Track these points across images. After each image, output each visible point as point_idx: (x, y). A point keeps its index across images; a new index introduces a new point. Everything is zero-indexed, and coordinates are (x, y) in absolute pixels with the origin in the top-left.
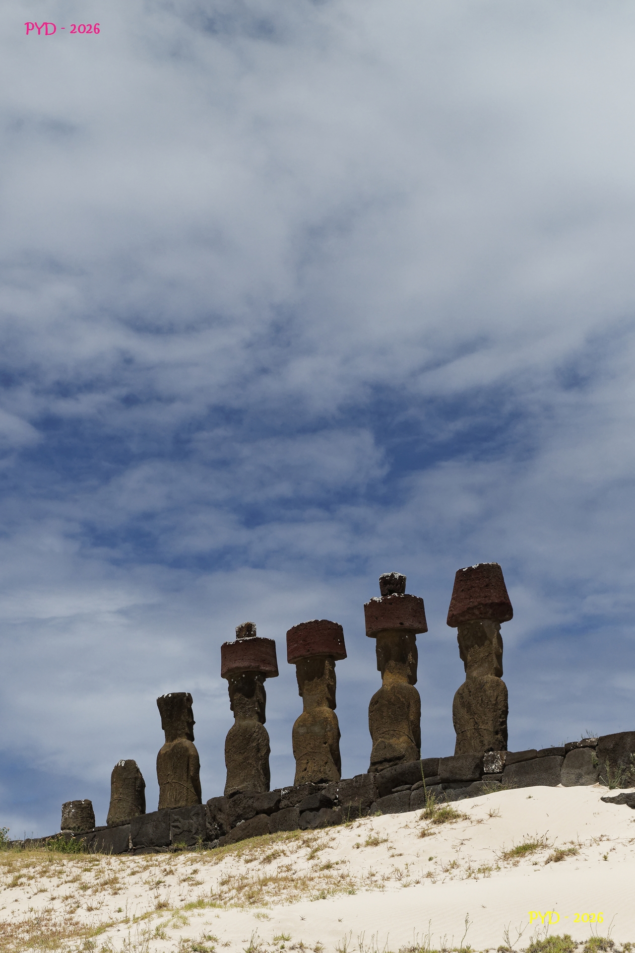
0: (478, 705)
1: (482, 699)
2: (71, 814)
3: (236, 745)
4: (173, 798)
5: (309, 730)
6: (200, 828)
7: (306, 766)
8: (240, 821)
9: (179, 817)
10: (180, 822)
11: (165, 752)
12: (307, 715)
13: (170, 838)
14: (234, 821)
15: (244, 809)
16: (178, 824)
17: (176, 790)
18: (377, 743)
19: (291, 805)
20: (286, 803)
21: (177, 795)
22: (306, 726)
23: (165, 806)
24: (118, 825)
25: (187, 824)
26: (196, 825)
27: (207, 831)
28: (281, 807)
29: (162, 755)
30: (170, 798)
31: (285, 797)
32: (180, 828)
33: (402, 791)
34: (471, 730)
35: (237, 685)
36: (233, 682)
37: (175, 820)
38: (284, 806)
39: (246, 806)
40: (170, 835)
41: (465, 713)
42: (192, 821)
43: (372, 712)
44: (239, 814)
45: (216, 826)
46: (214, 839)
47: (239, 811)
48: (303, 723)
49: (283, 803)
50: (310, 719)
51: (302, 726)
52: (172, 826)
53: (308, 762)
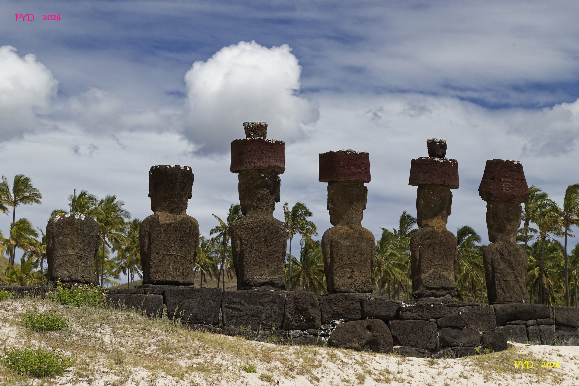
3: (261, 237)
4: (179, 272)
5: (355, 245)
6: (274, 316)
7: (351, 275)
8: (338, 318)
9: (240, 300)
10: (242, 305)
11: (168, 223)
12: (352, 231)
13: (220, 318)
14: (329, 318)
15: (345, 309)
16: (239, 306)
17: (183, 264)
18: (430, 272)
19: (420, 318)
20: (413, 315)
21: (184, 271)
22: (351, 240)
23: (170, 279)
24: (139, 293)
25: (255, 309)
26: (268, 312)
27: (286, 320)
28: (406, 318)
29: (163, 224)
30: (174, 270)
31: (408, 309)
32: (242, 311)
33: (520, 324)
34: (513, 281)
35: (267, 181)
36: (264, 178)
37: (234, 302)
38: (409, 317)
39: (351, 308)
40: (220, 314)
41: (507, 267)
42: (262, 307)
43: (422, 245)
44: (337, 312)
45: (301, 318)
46: (292, 329)
47: (338, 310)
48: (348, 236)
49: (409, 314)
50: (356, 235)
51: (345, 239)
52: (227, 307)
53: (353, 271)
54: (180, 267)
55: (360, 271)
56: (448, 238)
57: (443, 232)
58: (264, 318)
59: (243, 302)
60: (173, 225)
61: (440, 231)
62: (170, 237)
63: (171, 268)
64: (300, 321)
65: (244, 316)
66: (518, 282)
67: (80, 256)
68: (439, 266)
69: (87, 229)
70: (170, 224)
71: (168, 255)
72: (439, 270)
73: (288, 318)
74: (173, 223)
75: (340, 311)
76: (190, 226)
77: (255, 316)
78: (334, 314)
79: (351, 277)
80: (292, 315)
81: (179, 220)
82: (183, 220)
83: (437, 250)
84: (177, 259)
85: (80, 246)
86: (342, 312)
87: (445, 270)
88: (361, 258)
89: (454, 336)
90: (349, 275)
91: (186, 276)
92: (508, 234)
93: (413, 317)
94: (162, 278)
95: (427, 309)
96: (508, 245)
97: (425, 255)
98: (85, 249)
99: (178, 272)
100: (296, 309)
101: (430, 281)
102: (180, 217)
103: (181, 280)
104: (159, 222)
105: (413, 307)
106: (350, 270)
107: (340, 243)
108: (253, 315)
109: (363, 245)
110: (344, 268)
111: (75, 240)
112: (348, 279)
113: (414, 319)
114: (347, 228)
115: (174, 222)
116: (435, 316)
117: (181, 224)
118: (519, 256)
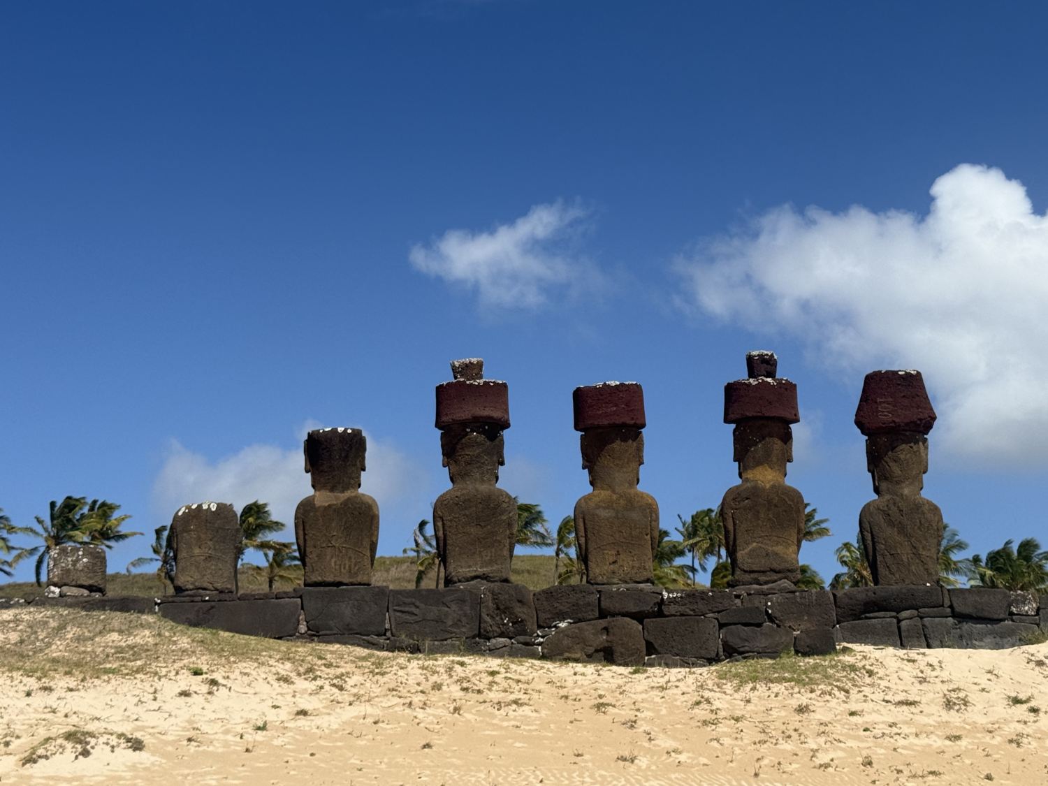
0: (916, 528)
1: (920, 522)
2: (79, 566)
4: (344, 568)
5: (620, 516)
6: (464, 619)
7: (615, 559)
8: (563, 619)
9: (414, 600)
10: (417, 607)
11: (327, 504)
12: (615, 497)
13: (387, 626)
14: (548, 618)
15: (574, 605)
16: (413, 609)
17: (350, 558)
18: (750, 547)
19: (692, 613)
20: (680, 609)
21: (353, 566)
22: (614, 509)
23: (330, 579)
24: (267, 598)
25: (436, 612)
26: (455, 615)
27: (482, 625)
28: (669, 614)
29: (319, 507)
30: (337, 567)
31: (673, 601)
32: (416, 615)
33: (884, 617)
34: (907, 554)
36: (470, 433)
37: (404, 603)
38: (673, 613)
39: (582, 603)
40: (387, 621)
41: (896, 534)
42: (447, 609)
43: (736, 509)
45: (505, 621)
46: (494, 638)
47: (561, 608)
48: (609, 505)
49: (673, 609)
50: (622, 502)
51: (604, 508)
52: (395, 610)
53: (618, 553)
54: (347, 562)
55: (630, 552)
56: (782, 496)
57: (773, 487)
58: (450, 623)
59: (418, 603)
60: (334, 507)
61: (768, 486)
62: (331, 523)
63: (333, 564)
64: (504, 624)
65: (420, 621)
66: (918, 555)
67: (209, 557)
68: (766, 538)
69: (218, 522)
70: (330, 506)
71: (329, 547)
72: (766, 544)
73: (486, 622)
74: (332, 505)
75: (564, 609)
76: (359, 508)
77: (437, 622)
78: (556, 613)
79: (615, 562)
80: (492, 617)
81: (342, 500)
82: (349, 499)
83: (761, 515)
84: (341, 552)
85: (210, 543)
86: (568, 609)
87: (778, 543)
88: (631, 533)
89: (745, 638)
90: (612, 559)
91: (356, 574)
92: (898, 483)
93: (680, 611)
94: (320, 578)
95: (703, 599)
96: (898, 499)
97: (742, 523)
98: (217, 547)
99: (342, 570)
100: (498, 608)
101: (750, 561)
102: (343, 496)
103: (346, 580)
104: (314, 504)
105: (681, 597)
106: (614, 552)
107: (597, 515)
108: (433, 620)
109: (635, 515)
110: (604, 550)
111: (203, 536)
112: (610, 564)
113: (682, 615)
114: (608, 493)
115: (335, 503)
116: (716, 609)
117: (345, 505)
118: (920, 516)
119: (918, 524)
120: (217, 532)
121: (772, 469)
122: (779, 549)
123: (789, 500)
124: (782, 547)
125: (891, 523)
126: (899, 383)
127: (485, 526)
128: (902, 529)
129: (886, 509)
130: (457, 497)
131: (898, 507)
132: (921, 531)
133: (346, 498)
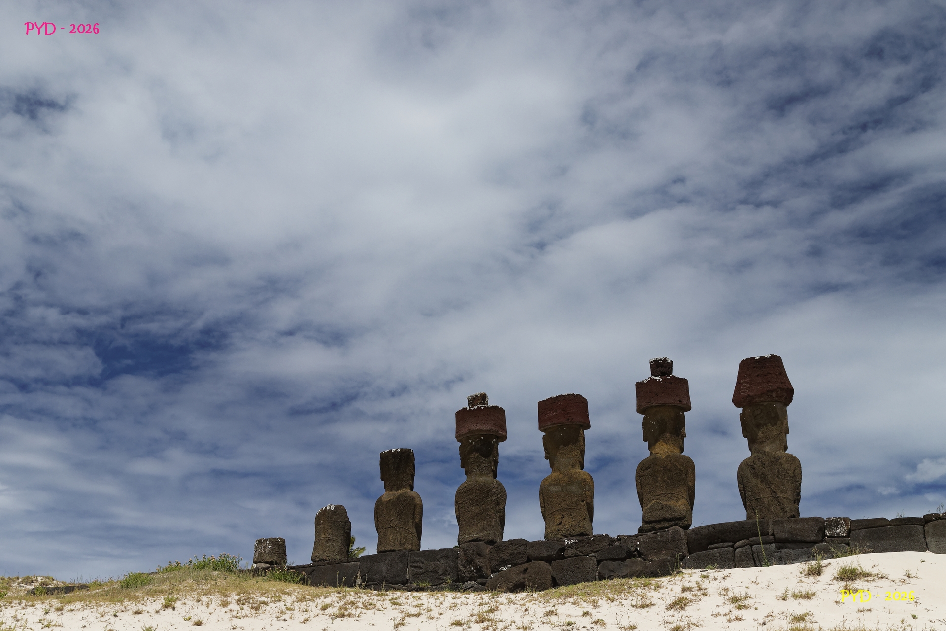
0: (775, 476)
1: (778, 471)
2: (266, 550)
3: (473, 498)
4: (397, 541)
5: (564, 489)
6: (449, 569)
7: (560, 520)
8: (505, 565)
9: (421, 558)
10: (423, 563)
11: (388, 500)
12: (561, 476)
13: (408, 577)
14: (497, 565)
15: (511, 555)
16: (420, 564)
18: (651, 504)
19: (582, 554)
20: (574, 552)
21: (402, 539)
22: (560, 485)
24: (342, 563)
25: (433, 565)
26: (444, 567)
27: (459, 573)
28: (567, 555)
29: (384, 502)
30: (393, 540)
31: (570, 546)
32: (422, 569)
34: (768, 498)
35: (475, 445)
36: (472, 443)
37: (416, 561)
38: (570, 555)
39: (516, 552)
40: (408, 574)
41: (759, 483)
42: (439, 563)
43: (642, 476)
44: (504, 559)
45: (472, 569)
46: (467, 581)
47: (504, 557)
48: (557, 482)
49: (569, 552)
51: (555, 485)
52: (411, 566)
53: (563, 517)
54: (399, 537)
55: (571, 515)
56: (674, 463)
57: (668, 456)
58: (441, 572)
59: (423, 560)
60: (392, 501)
61: (664, 457)
62: (390, 512)
63: (391, 538)
64: (471, 571)
65: (425, 572)
66: (776, 498)
67: (329, 540)
68: (662, 495)
69: (335, 517)
70: (390, 501)
71: (389, 528)
72: (662, 500)
73: (461, 570)
74: (392, 499)
75: (506, 558)
76: (406, 500)
77: (434, 572)
78: (502, 561)
79: (560, 523)
80: (465, 567)
81: (396, 496)
82: (400, 495)
83: (659, 479)
84: (396, 530)
85: (330, 531)
86: (508, 558)
87: (670, 498)
89: (612, 569)
90: (558, 521)
91: (403, 544)
92: (761, 443)
93: (574, 553)
94: (383, 549)
95: (588, 543)
96: (761, 455)
97: (645, 486)
98: (333, 533)
100: (467, 561)
102: (397, 493)
103: (397, 548)
105: (576, 543)
106: (560, 516)
107: (550, 490)
108: (431, 571)
109: (574, 488)
110: (555, 515)
111: (326, 527)
112: (557, 525)
113: (575, 556)
114: (558, 474)
116: (595, 550)
117: (398, 499)
118: (778, 467)
119: (777, 474)
120: (334, 523)
121: (666, 443)
122: (671, 503)
123: (680, 465)
124: (674, 501)
125: (756, 475)
126: (755, 366)
127: (481, 506)
128: (764, 479)
129: (752, 464)
130: (465, 487)
131: (761, 462)
132: (779, 478)
133: (399, 494)
